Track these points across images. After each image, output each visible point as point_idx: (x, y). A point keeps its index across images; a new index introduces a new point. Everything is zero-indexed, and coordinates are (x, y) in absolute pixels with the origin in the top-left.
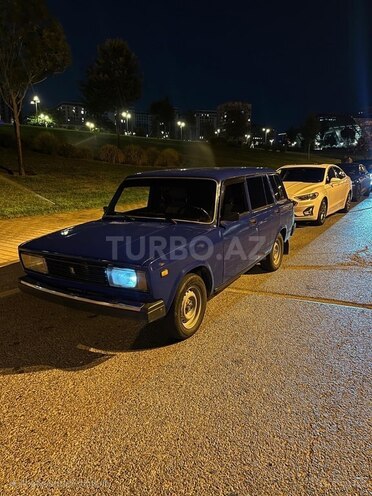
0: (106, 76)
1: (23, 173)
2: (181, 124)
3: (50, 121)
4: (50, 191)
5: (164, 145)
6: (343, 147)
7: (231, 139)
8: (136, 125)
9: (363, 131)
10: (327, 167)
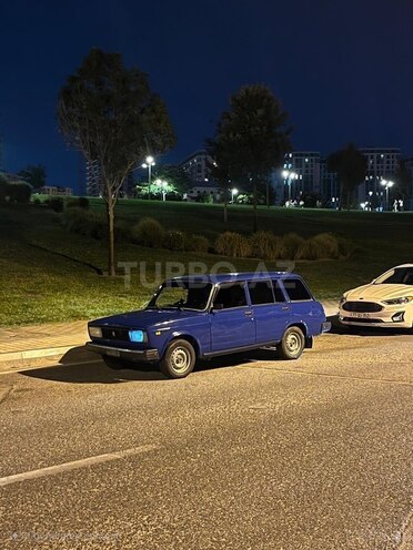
1: (113, 273)
2: (387, 183)
3: (170, 189)
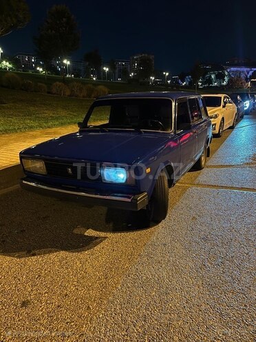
0: (53, 31)
2: (106, 69)
3: (10, 66)
4: (19, 116)
5: (95, 84)
6: (216, 86)
7: (141, 80)
8: (74, 70)
9: (229, 75)
10: (223, 96)
